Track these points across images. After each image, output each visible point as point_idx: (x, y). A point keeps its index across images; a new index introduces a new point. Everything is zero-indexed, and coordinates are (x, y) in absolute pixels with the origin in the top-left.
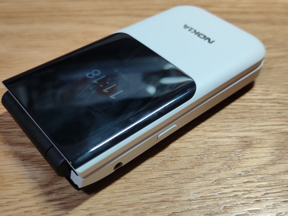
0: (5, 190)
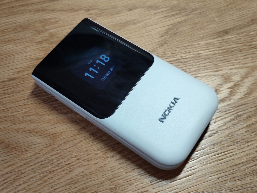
0: (25, 154)
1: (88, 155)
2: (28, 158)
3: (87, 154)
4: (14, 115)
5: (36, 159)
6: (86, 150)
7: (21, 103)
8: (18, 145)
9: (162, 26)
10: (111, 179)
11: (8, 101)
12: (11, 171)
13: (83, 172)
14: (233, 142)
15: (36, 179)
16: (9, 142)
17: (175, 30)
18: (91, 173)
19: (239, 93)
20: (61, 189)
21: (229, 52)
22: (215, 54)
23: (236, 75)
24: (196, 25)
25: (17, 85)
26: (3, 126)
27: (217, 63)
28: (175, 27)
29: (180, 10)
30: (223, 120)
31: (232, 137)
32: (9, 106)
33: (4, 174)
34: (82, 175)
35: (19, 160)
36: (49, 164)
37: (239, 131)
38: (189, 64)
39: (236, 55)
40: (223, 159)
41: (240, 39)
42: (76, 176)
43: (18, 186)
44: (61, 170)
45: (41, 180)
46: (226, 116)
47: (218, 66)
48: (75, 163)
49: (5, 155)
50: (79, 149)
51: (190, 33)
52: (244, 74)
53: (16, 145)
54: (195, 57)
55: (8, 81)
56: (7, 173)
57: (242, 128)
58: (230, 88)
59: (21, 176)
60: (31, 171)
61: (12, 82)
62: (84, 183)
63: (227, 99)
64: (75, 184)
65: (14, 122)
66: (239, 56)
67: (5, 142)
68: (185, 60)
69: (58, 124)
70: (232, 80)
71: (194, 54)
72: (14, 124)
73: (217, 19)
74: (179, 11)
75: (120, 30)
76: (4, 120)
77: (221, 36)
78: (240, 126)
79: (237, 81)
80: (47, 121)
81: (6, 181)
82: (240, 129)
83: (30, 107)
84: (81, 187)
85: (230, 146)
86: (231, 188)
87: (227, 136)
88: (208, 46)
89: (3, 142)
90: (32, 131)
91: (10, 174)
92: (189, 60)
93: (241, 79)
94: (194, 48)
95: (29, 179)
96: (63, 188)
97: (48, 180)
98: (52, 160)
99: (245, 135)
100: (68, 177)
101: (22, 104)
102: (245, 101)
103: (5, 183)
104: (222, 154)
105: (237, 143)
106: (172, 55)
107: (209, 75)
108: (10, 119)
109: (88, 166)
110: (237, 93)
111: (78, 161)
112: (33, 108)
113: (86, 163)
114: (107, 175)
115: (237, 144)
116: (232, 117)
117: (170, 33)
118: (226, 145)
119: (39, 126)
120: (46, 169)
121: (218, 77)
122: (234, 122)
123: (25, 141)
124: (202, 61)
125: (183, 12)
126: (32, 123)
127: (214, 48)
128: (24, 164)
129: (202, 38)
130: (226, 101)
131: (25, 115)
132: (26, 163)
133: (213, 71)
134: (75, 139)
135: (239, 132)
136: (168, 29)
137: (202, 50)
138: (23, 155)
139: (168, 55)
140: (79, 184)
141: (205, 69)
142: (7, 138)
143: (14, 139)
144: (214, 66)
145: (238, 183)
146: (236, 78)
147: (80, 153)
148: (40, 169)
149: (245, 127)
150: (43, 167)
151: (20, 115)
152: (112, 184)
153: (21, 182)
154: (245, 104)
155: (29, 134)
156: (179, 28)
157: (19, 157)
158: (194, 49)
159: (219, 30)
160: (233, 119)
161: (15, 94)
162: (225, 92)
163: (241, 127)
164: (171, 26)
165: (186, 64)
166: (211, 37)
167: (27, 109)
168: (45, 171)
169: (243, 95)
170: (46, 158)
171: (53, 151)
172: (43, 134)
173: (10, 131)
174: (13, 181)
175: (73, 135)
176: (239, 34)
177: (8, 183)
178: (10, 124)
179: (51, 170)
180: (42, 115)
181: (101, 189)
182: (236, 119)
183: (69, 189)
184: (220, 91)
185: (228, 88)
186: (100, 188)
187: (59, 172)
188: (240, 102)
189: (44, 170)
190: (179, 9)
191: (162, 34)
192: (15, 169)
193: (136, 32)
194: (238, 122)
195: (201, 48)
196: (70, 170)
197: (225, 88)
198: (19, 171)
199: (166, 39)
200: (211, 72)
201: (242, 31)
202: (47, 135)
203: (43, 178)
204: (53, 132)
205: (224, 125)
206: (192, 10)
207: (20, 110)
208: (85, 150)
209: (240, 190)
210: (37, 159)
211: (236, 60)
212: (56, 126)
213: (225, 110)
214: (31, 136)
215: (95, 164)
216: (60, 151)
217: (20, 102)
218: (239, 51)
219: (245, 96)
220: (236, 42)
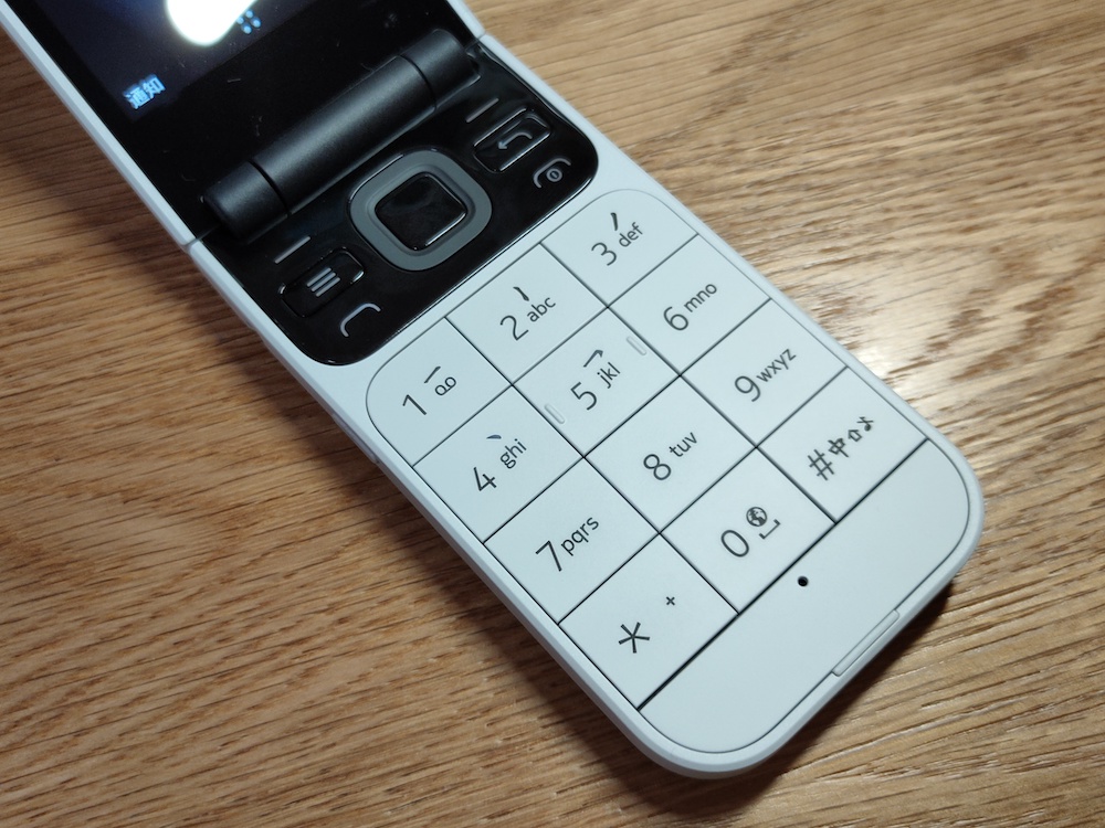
1: (385, 602)
2: (121, 613)
3: (381, 599)
4: (56, 423)
5: (153, 617)
6: (378, 580)
7: (86, 368)
8: (77, 556)
9: (724, 21)
10: (488, 710)
11: (29, 360)
12: (42, 670)
13: (362, 677)
14: (1038, 550)
15: (154, 706)
16: (33, 542)
17: (781, 39)
18: (399, 684)
19: (1069, 332)
20: (264, 752)
21: (1025, 141)
22: (962, 152)
23: (1056, 249)
24: (876, 20)
25: (70, 285)
26: (9, 471)
27: (973, 194)
28: (783, 27)
30: (992, 451)
31: (1034, 526)
32: (32, 382)
33: (12, 685)
34: (359, 689)
35: (79, 623)
36: (212, 640)
37: (1062, 503)
38: (843, 194)
39: (1059, 157)
40: (990, 627)
41: (1077, 84)
42: (332, 694)
43: (78, 734)
44: (267, 666)
45: (179, 709)
46: (1005, 433)
47: (976, 204)
48: (330, 637)
49: (18, 598)
50: (345, 574)
51: (850, 56)
52: (1092, 243)
53: (66, 555)
54: (869, 164)
55: (29, 267)
56: (28, 679)
57: (1079, 489)
58: (1029, 306)
59: (90, 692)
60: (131, 671)
61: (44, 273)
62: (367, 725)
63: (1013, 358)
64: (328, 727)
65: (55, 452)
66: (1071, 160)
67: (17, 539)
68: (828, 179)
69: (252, 463)
70: (1039, 272)
71: (864, 152)
72: (57, 460)
75: (531, 38)
76: (11, 445)
77: (993, 70)
78: (1073, 476)
79: (1059, 277)
80: (204, 451)
81: (22, 714)
82: (1069, 494)
83: (127, 387)
84: (353, 744)
85: (1024, 567)
86: (1022, 755)
87: (1012, 523)
88: (930, 114)
89: (8, 541)
90: (138, 492)
91: (41, 681)
92: (845, 176)
93: (1080, 265)
94: (868, 121)
95: (126, 705)
96: (277, 748)
97: (211, 711)
98: (226, 623)
99: (1092, 517)
100: (299, 698)
101: (93, 374)
102: (1093, 364)
103: (16, 724)
104: (988, 603)
105: (1056, 555)
106: (766, 154)
107: (936, 249)
108: (38, 440)
109: (388, 650)
110: (1059, 328)
111: (343, 628)
112: (143, 390)
113: (379, 639)
114: (469, 692)
115: (1056, 558)
116: (1036, 439)
117: (758, 53)
118: (1002, 563)
119: (167, 470)
120: (201, 662)
121: (975, 255)
122: (1042, 459)
123: (103, 538)
124: (904, 182)
126: (136, 456)
127: (957, 125)
128: (104, 640)
129: (902, 77)
130: (1007, 364)
131: (106, 421)
132: (113, 634)
133: (950, 231)
134: (327, 530)
135: (1064, 507)
136: (752, 37)
137: (902, 134)
138: (97, 600)
139: (751, 155)
140: (344, 730)
141: (918, 220)
142: (28, 526)
143: (58, 530)
144: (958, 204)
145: (1057, 732)
146: (1057, 264)
147: (353, 595)
148: (173, 664)
149: (1091, 484)
150: (188, 656)
151: (84, 423)
152: (491, 730)
153: (91, 720)
154: (1096, 380)
155: (122, 505)
156: (799, 31)
157: (81, 607)
158: (867, 127)
159: (983, 40)
160: (1041, 449)
161: (59, 326)
162: (1003, 322)
163: (1076, 482)
164: (761, 25)
165: (830, 197)
166: (947, 75)
167: (114, 393)
168: (196, 672)
169: (1087, 340)
170: (198, 612)
171: (229, 581)
172: (188, 507)
173: (37, 494)
174: (53, 714)
175: (319, 511)
176: (1075, 59)
177: (31, 723)
178: (38, 462)
179: (222, 668)
180: (183, 423)
181: (447, 751)
182: (1052, 448)
183: (304, 752)
184: (983, 320)
185: (1019, 308)
186: (441, 748)
187: (259, 677)
188: (1074, 371)
189: (191, 665)
191: (723, 57)
192: (64, 660)
193: (605, 47)
194: (1059, 460)
195: (898, 124)
196: (304, 667)
197: (1006, 305)
198: (80, 669)
199: (742, 80)
200: (942, 232)
201: (1088, 45)
202: (205, 512)
203: (186, 700)
204: (232, 498)
205: (999, 473)
207: (84, 401)
208: (372, 581)
209: (1064, 765)
210: (158, 619)
211: (1058, 179)
212: (246, 473)
213: (1006, 408)
214: (132, 515)
215: (416, 643)
216: (262, 583)
217: (85, 361)
218: (1074, 138)
219: (1093, 344)
220: (1060, 98)
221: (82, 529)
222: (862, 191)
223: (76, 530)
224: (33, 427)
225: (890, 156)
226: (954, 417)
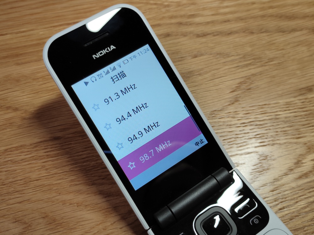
0: (72, 232)
4: (59, 184)
8: (65, 221)
9: (233, 78)
11: (52, 166)
16: (53, 217)
17: (248, 84)
22: (296, 116)
24: (273, 79)
25: (63, 145)
26: (47, 197)
27: (299, 128)
28: (249, 80)
29: (254, 59)
30: (306, 200)
32: (53, 172)
46: (309, 195)
47: (300, 131)
51: (266, 89)
53: (62, 221)
54: (272, 119)
55: (52, 140)
61: (56, 142)
63: (311, 174)
67: (49, 216)
68: (261, 123)
71: (271, 116)
72: (59, 194)
73: (298, 72)
74: (253, 61)
76: (47, 189)
77: (304, 94)
88: (288, 106)
89: (47, 216)
90: (81, 204)
92: (266, 122)
94: (271, 107)
101: (69, 170)
106: (245, 115)
107: (290, 143)
108: (55, 188)
117: (242, 87)
121: (300, 145)
123: (72, 216)
124: (281, 124)
125: (258, 62)
126: (80, 193)
127: (295, 109)
129: (280, 95)
130: (309, 176)
131: (72, 183)
133: (293, 138)
136: (240, 83)
137: (280, 111)
138: (70, 234)
139: (241, 115)
142: (52, 212)
143: (60, 213)
144: (295, 131)
151: (66, 184)
155: (77, 207)
156: (253, 82)
159: (301, 86)
161: (60, 157)
162: (308, 164)
164: (243, 80)
166: (292, 95)
167: (74, 176)
171: (105, 229)
172: (94, 208)
173: (54, 203)
178: (54, 194)
184: (302, 163)
185: (312, 160)
190: (253, 57)
191: (233, 88)
193: (202, 84)
195: (280, 108)
197: (309, 159)
199: (238, 95)
200: (291, 138)
202: (99, 210)
205: (308, 206)
206: (269, 59)
207: (66, 178)
214: (79, 210)
216: (114, 230)
221: (66, 213)
222: (270, 126)
223: (65, 214)
224: (53, 185)
225: (277, 117)
226: (295, 190)
